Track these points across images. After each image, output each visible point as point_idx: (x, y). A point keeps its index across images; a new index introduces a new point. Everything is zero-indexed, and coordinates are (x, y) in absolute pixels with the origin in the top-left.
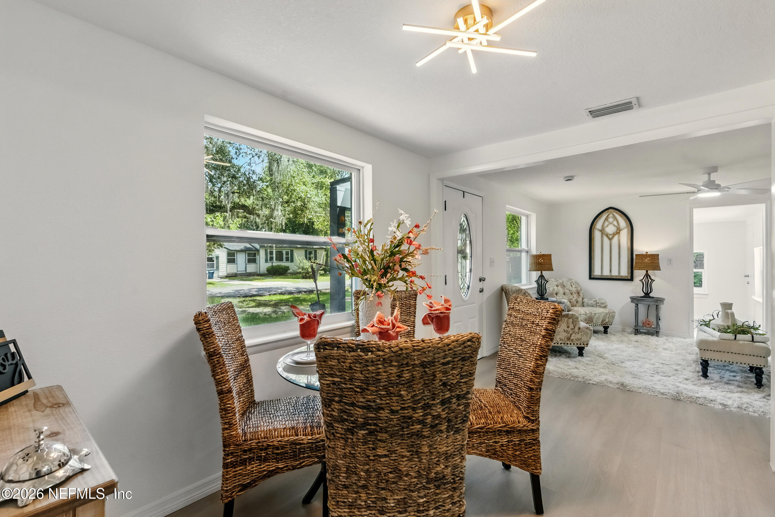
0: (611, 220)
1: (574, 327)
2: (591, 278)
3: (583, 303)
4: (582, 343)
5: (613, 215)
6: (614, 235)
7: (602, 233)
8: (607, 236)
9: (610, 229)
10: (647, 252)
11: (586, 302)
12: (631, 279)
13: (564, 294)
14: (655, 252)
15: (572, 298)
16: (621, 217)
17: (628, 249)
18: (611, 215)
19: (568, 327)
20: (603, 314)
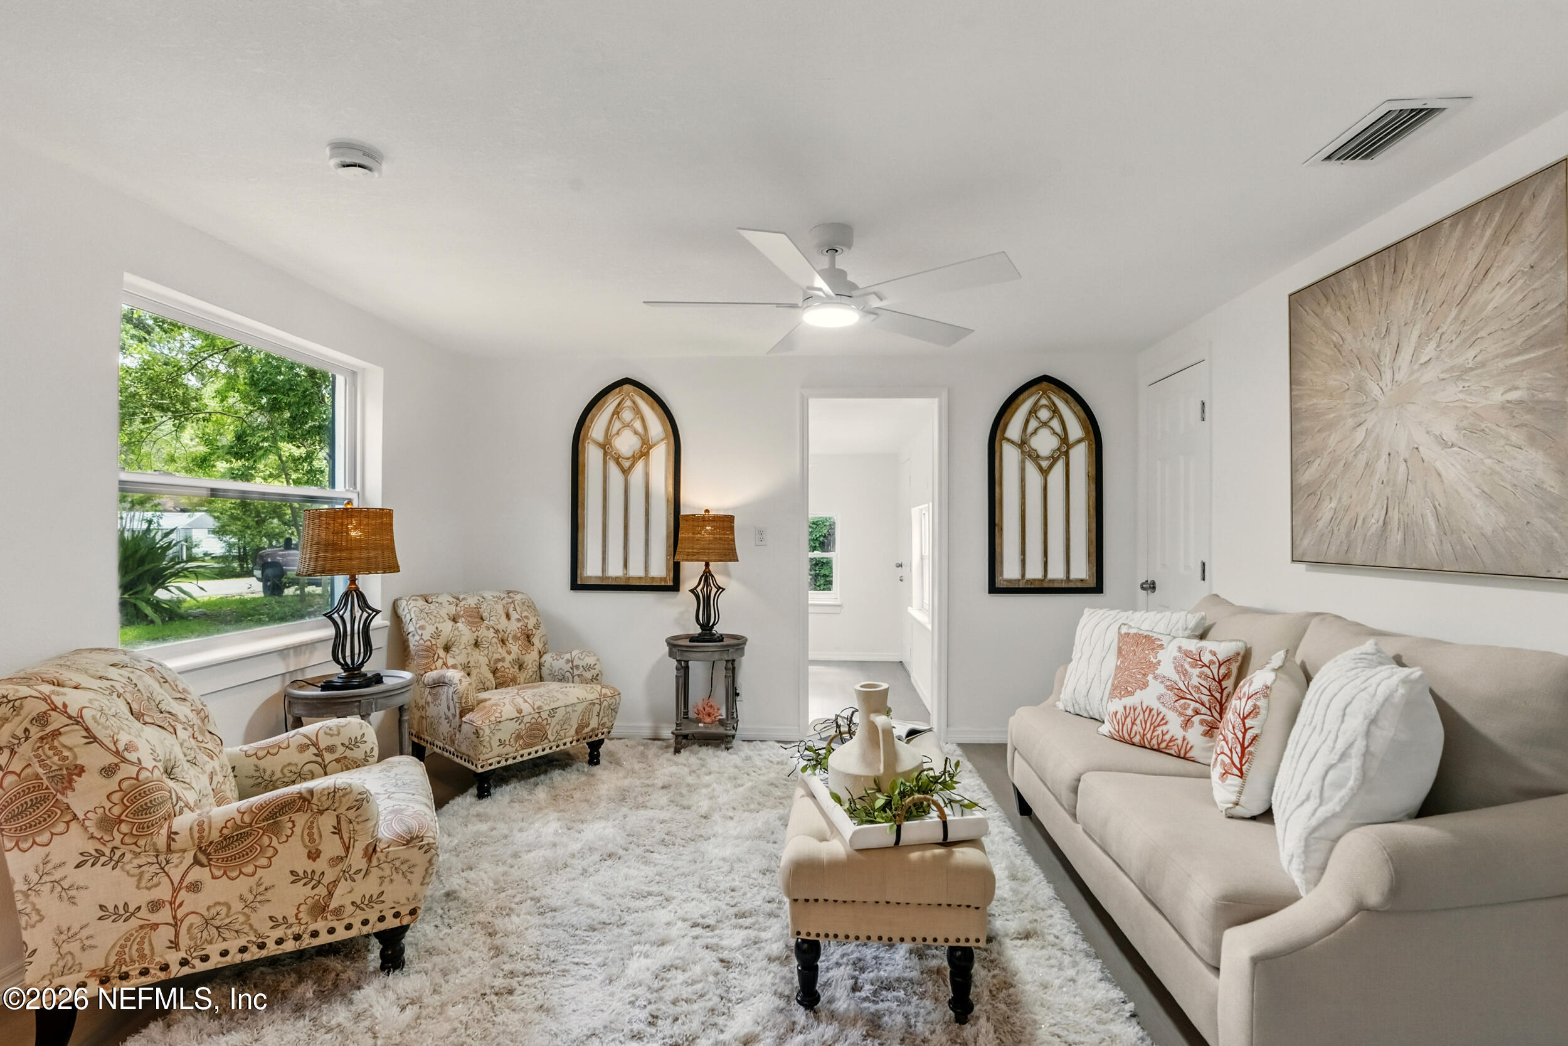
0: (627, 415)
1: (347, 849)
2: (577, 584)
3: (540, 666)
4: (389, 915)
5: (634, 402)
6: (635, 459)
7: (605, 454)
8: (618, 464)
9: (626, 443)
10: (707, 511)
11: (547, 665)
12: (675, 587)
13: (477, 644)
14: (727, 510)
15: (505, 654)
16: (653, 408)
17: (668, 501)
18: (628, 403)
19: (314, 855)
20: (580, 708)
